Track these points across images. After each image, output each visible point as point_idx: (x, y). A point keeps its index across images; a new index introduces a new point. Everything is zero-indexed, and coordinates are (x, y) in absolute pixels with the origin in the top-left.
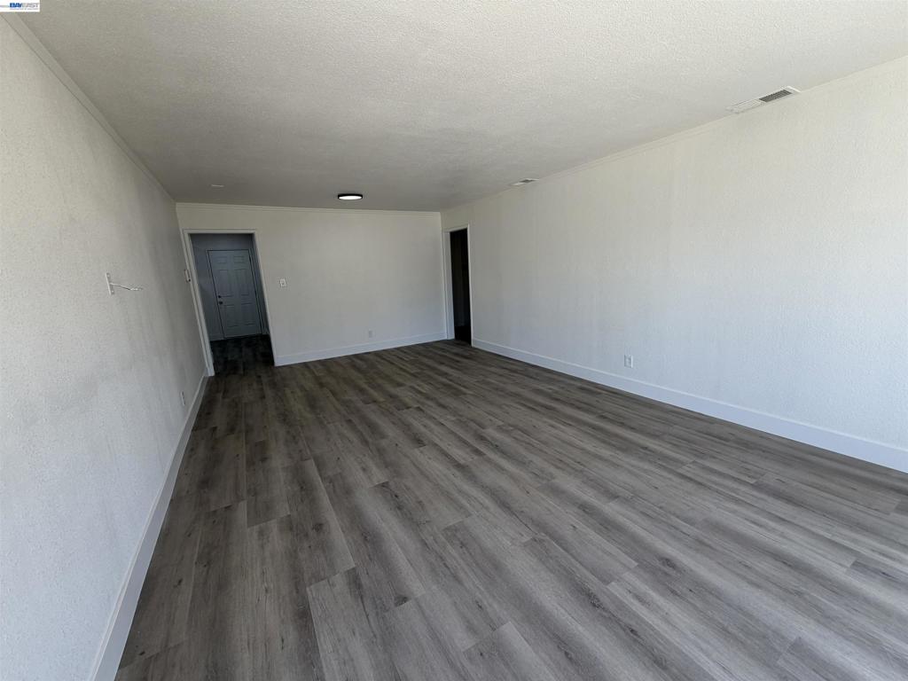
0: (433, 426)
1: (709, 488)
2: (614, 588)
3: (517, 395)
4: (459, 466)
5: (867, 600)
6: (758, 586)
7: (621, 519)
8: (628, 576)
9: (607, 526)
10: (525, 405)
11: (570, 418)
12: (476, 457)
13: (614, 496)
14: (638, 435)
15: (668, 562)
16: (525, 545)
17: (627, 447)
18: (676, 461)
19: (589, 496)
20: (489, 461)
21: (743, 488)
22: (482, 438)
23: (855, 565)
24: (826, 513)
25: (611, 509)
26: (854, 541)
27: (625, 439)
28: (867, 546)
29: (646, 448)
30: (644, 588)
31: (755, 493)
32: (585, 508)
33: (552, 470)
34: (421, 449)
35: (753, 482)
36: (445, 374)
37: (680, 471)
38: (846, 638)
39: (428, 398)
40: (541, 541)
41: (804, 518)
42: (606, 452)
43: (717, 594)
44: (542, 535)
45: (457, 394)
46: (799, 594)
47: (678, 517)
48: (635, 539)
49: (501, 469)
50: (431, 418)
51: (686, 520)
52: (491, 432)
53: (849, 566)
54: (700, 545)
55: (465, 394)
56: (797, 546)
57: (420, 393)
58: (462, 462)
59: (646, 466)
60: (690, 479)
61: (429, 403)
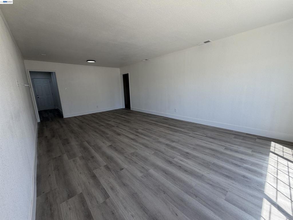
0: (122, 130)
1: (196, 138)
2: (175, 159)
3: (146, 121)
4: (132, 139)
5: (227, 154)
6: (206, 155)
7: (176, 146)
8: (178, 157)
9: (173, 148)
10: (149, 124)
11: (161, 126)
12: (136, 137)
13: (174, 142)
14: (179, 128)
15: (187, 153)
16: (153, 154)
17: (176, 131)
18: (188, 133)
19: (168, 142)
20: (140, 137)
21: (203, 137)
22: (138, 132)
23: (225, 149)
24: (220, 140)
25: (174, 144)
26: (225, 144)
27: (176, 129)
28: (228, 145)
29: (181, 131)
30: (182, 158)
31: (206, 138)
32: (167, 145)
33: (158, 138)
34: (120, 136)
35: (205, 135)
36: (124, 117)
37: (189, 135)
38: (223, 161)
39: (119, 124)
40: (157, 153)
41: (216, 141)
42: (171, 133)
43: (198, 157)
44: (157, 151)
45: (128, 122)
46: (214, 155)
47: (189, 144)
48: (179, 149)
49: (144, 139)
50: (121, 128)
51: (191, 145)
52: (140, 131)
53: (224, 149)
54: (194, 149)
55: (131, 122)
56: (214, 147)
57: (117, 122)
58: (133, 138)
59: (181, 135)
60: (191, 136)
61: (120, 125)
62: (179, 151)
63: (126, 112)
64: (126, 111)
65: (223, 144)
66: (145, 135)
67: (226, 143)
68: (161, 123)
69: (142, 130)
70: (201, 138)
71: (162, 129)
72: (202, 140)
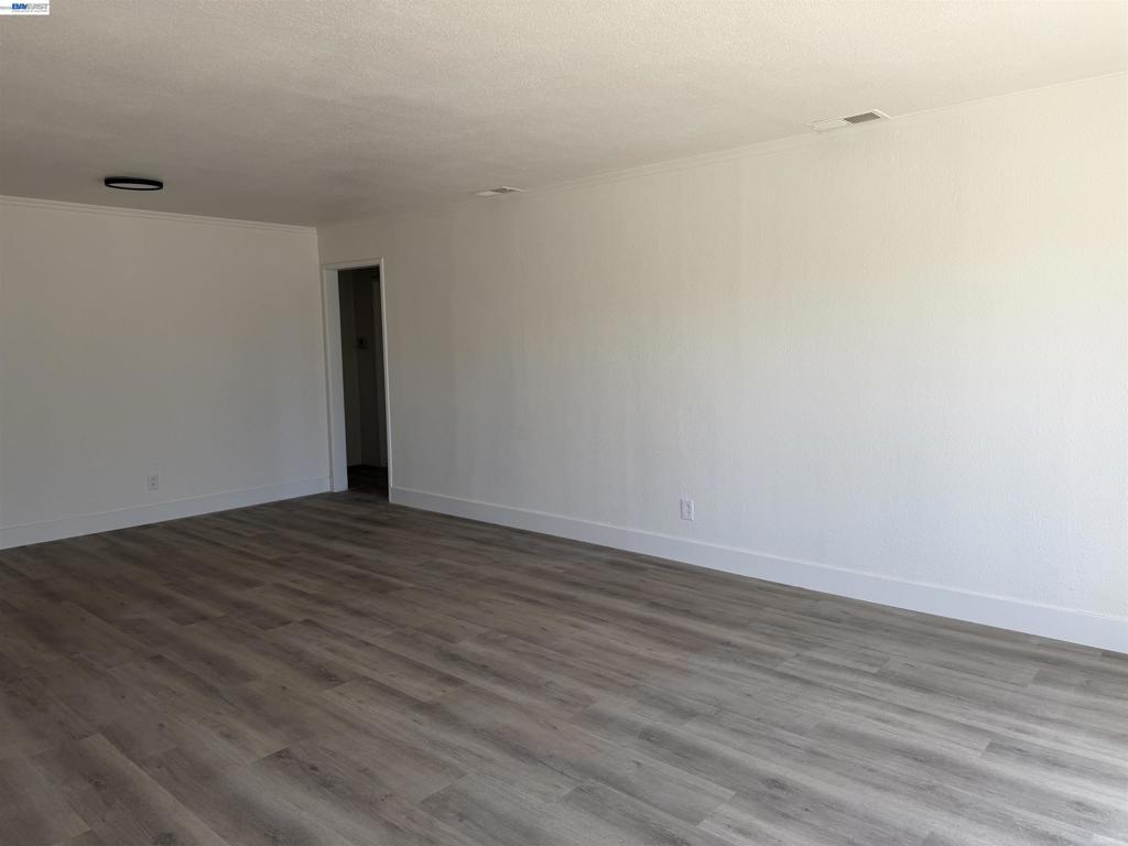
0: (349, 648)
1: (821, 686)
2: (706, 826)
4: (420, 706)
7: (704, 743)
8: (724, 809)
9: (687, 754)
12: (450, 689)
13: (689, 714)
14: (713, 627)
15: (775, 783)
16: (567, 799)
18: (772, 656)
19: (652, 719)
20: (476, 691)
21: (865, 680)
22: (454, 658)
23: (991, 747)
25: (688, 731)
26: (989, 721)
27: (696, 634)
28: (1002, 724)
30: (746, 818)
31: (877, 684)
32: (648, 736)
34: (338, 688)
35: (875, 670)
36: (347, 557)
37: (779, 669)
39: (323, 601)
40: (590, 790)
41: (935, 705)
42: (667, 655)
43: (835, 806)
44: (590, 782)
45: (383, 590)
47: (783, 728)
48: (727, 764)
49: (502, 701)
50: (339, 636)
52: (467, 646)
53: (984, 748)
54: (814, 757)
55: (399, 588)
56: (928, 737)
57: (302, 594)
58: (426, 699)
59: (730, 667)
60: (794, 678)
61: (329, 610)
62: (727, 771)
63: (361, 519)
64: (362, 511)
65: (978, 717)
66: (502, 677)
67: (991, 715)
68: (601, 590)
69: (483, 639)
70: (851, 684)
71: (606, 634)
72: (856, 697)
